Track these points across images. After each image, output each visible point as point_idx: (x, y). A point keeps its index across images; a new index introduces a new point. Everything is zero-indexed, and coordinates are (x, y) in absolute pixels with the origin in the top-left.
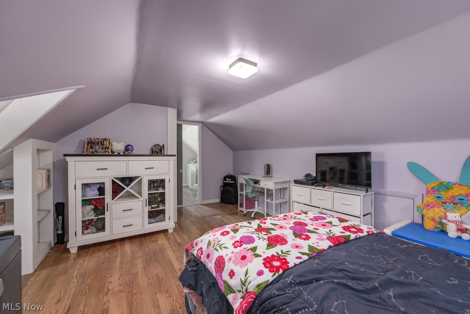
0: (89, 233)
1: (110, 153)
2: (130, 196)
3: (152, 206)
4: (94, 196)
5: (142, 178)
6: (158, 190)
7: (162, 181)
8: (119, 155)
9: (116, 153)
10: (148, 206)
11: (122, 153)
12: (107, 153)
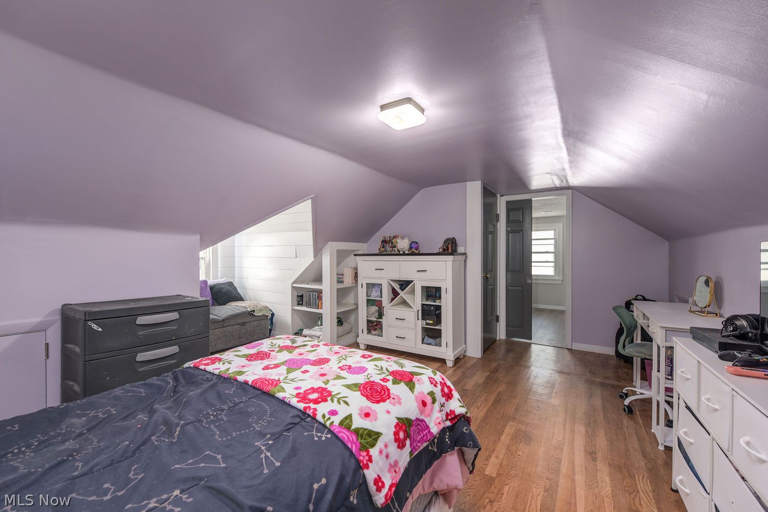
0: (375, 335)
1: (397, 252)
2: (404, 303)
3: (427, 321)
4: (376, 297)
5: (414, 284)
6: (435, 302)
7: (438, 289)
8: (404, 254)
9: (401, 252)
10: (422, 320)
11: (407, 252)
12: (393, 252)
